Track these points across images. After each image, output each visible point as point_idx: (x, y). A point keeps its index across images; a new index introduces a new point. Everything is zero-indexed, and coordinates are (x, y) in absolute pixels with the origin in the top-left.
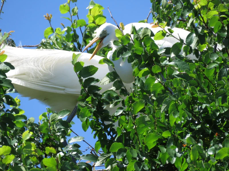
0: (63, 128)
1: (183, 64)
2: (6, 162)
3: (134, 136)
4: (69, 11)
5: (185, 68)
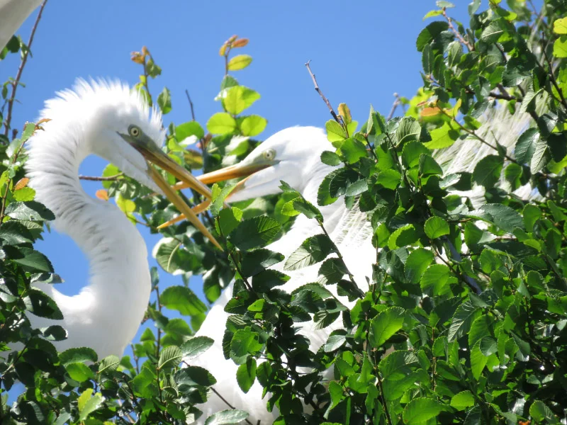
0: (194, 386)
1: (508, 214)
3: (376, 406)
5: (512, 225)
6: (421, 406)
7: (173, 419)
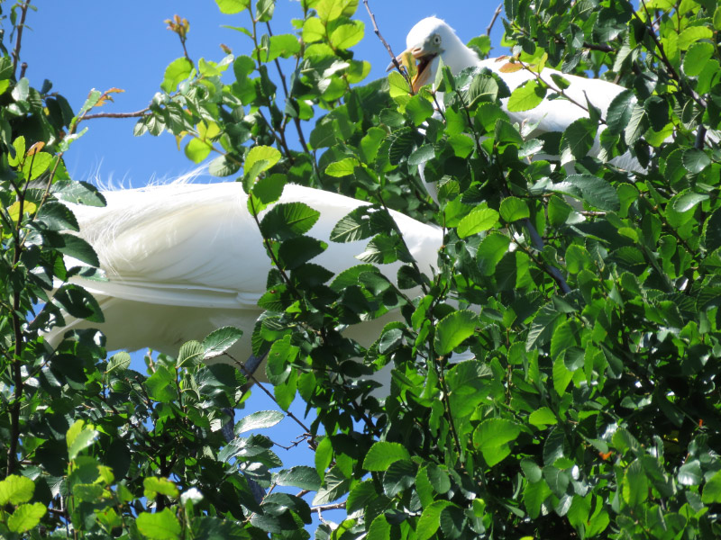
0: (220, 387)
1: (600, 187)
2: (21, 524)
3: (442, 424)
4: (249, 6)
5: (604, 200)
6: (495, 428)
7: (196, 427)
